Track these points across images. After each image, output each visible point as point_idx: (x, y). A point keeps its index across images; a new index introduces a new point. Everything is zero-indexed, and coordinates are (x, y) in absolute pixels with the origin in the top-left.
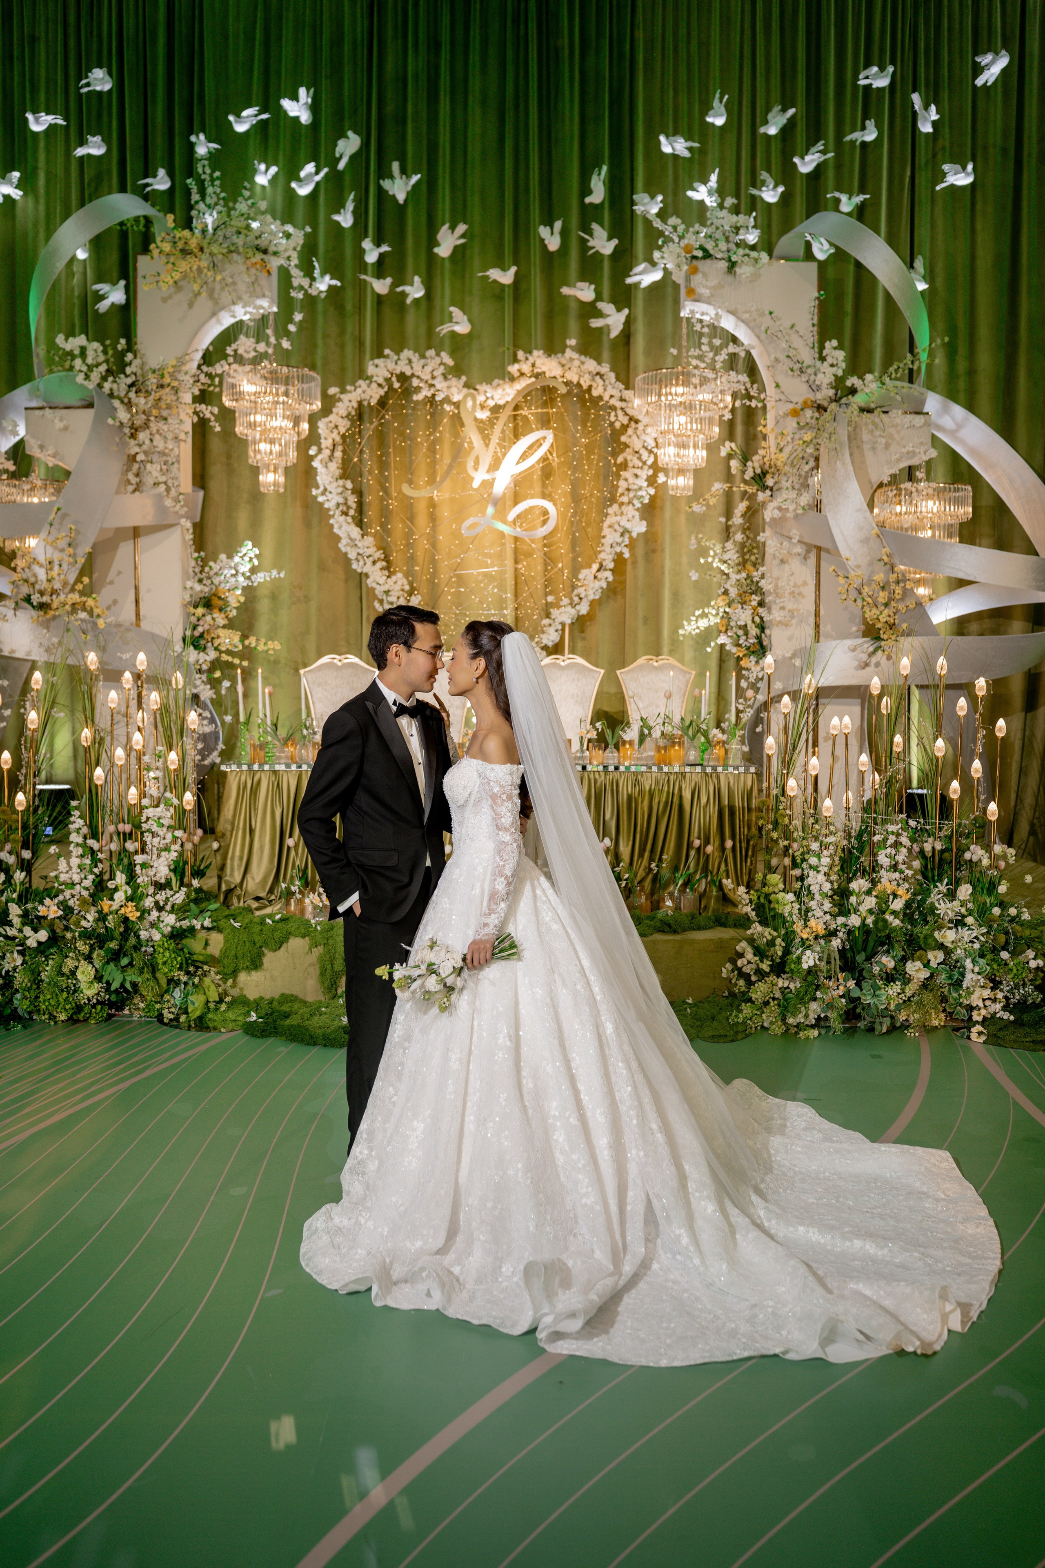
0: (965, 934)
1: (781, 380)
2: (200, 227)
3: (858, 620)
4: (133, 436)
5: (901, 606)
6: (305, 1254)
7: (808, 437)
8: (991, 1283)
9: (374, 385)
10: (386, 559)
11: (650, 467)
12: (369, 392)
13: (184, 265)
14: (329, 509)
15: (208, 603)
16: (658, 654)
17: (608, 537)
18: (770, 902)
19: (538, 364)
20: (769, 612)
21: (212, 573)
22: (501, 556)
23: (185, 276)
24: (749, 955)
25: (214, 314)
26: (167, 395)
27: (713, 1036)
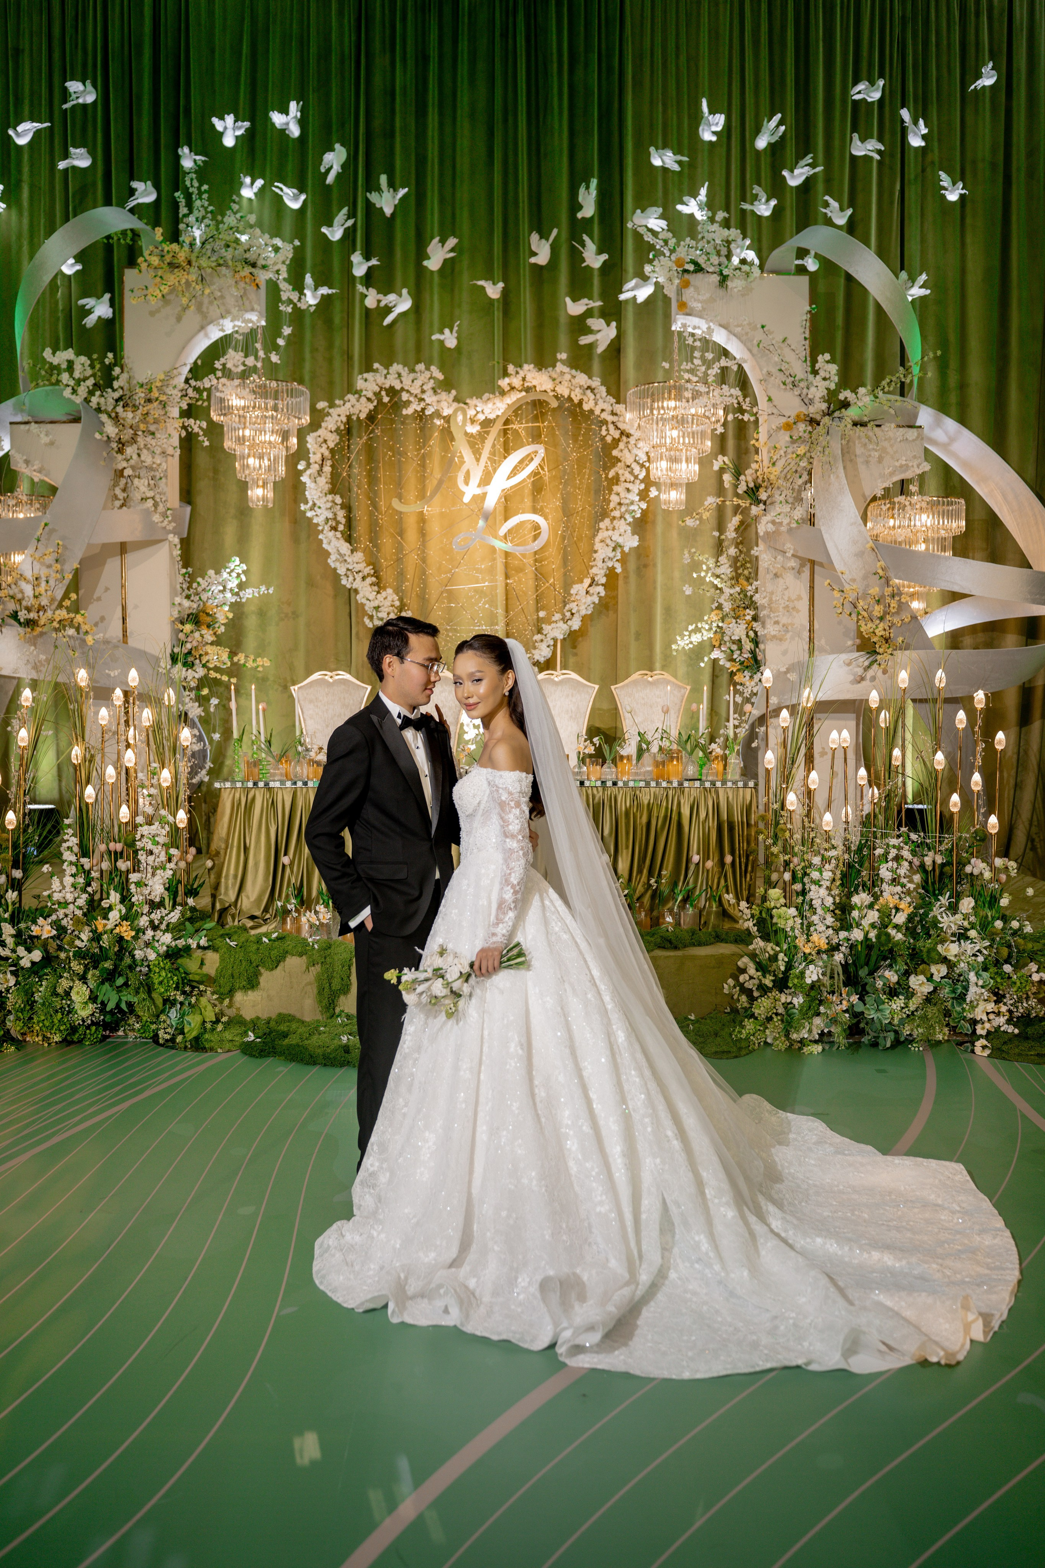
0: (969, 948)
1: (774, 394)
2: (187, 242)
3: (853, 634)
4: (120, 451)
5: (896, 620)
6: (318, 1272)
7: (801, 450)
8: (1012, 1293)
9: (363, 400)
10: (376, 574)
11: (642, 481)
12: (358, 406)
13: (172, 279)
14: (318, 525)
15: (196, 619)
16: (651, 669)
17: (600, 552)
18: (772, 917)
19: (528, 378)
20: (764, 626)
21: (200, 589)
22: (492, 570)
23: (173, 289)
24: (752, 970)
25: (202, 328)
26: (155, 410)
27: (716, 1052)
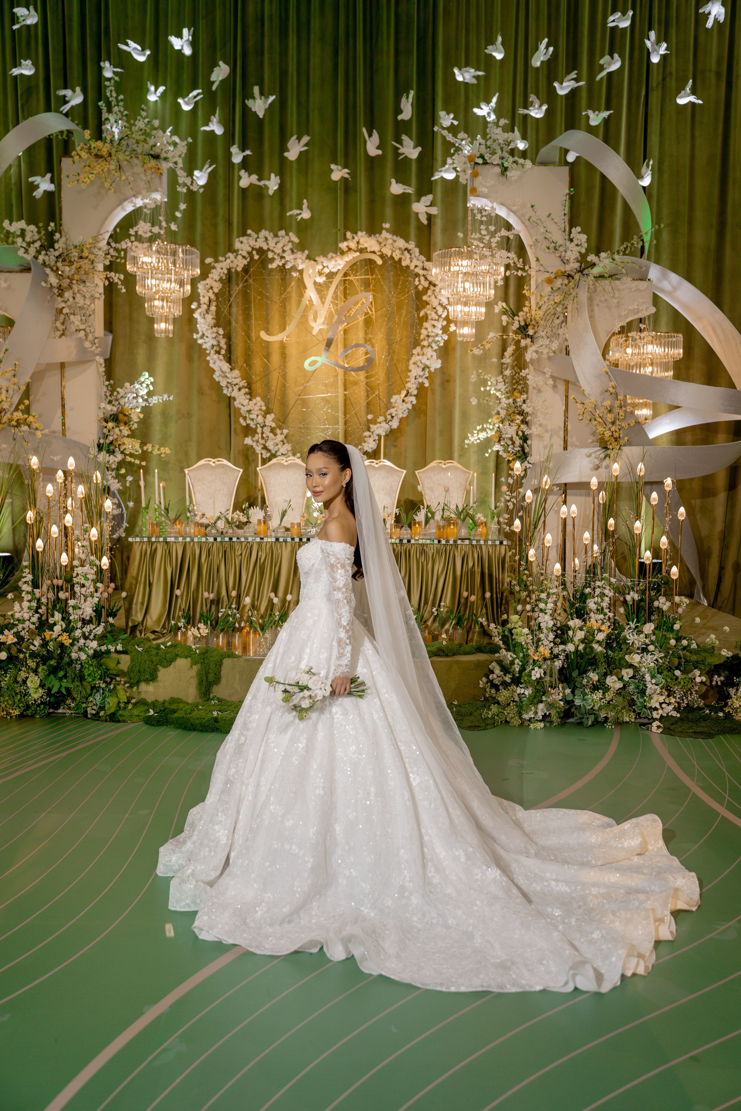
0: (648, 657)
1: (540, 255)
2: (109, 138)
3: (592, 434)
4: (60, 295)
5: (623, 424)
7: (558, 299)
9: (239, 257)
10: (249, 386)
11: (444, 319)
12: (236, 262)
13: (97, 168)
14: (206, 349)
15: (116, 418)
16: (448, 459)
17: (413, 371)
18: (512, 634)
19: (361, 242)
20: (530, 428)
21: (119, 396)
22: (335, 384)
24: (497, 671)
25: (119, 203)
26: (85, 264)
27: (470, 727)
